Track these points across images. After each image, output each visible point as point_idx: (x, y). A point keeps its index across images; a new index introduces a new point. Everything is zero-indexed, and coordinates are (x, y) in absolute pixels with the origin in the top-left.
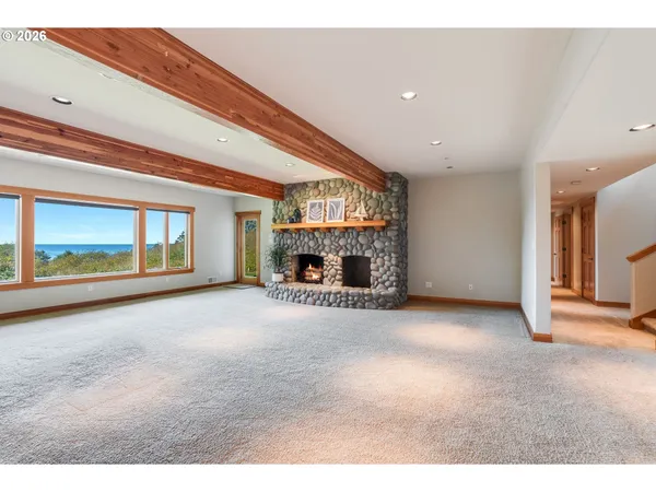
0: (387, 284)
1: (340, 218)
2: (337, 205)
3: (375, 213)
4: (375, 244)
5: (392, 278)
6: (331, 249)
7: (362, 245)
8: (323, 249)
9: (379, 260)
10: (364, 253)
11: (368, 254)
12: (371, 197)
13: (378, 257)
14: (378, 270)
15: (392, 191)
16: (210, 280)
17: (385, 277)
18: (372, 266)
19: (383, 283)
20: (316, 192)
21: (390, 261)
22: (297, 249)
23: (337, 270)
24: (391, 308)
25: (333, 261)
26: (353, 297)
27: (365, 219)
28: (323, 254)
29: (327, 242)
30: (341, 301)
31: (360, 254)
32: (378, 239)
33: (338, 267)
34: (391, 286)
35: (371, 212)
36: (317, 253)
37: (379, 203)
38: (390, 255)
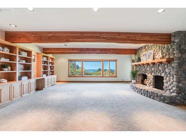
0: (171, 91)
1: (151, 59)
2: (151, 54)
3: (166, 55)
4: (166, 70)
5: (174, 88)
6: (149, 72)
7: (160, 71)
8: (147, 72)
9: (168, 78)
10: (161, 74)
11: (163, 75)
12: (164, 48)
13: (167, 77)
14: (167, 83)
15: (174, 42)
16: (122, 80)
17: (170, 87)
18: (164, 81)
19: (170, 90)
20: (145, 50)
21: (173, 79)
22: (140, 72)
23: (151, 81)
24: (168, 103)
25: (150, 77)
26: (150, 93)
27: (161, 58)
28: (147, 74)
29: (148, 69)
30: (145, 94)
31: (159, 75)
32: (167, 67)
33: (152, 80)
34: (174, 92)
35: (164, 55)
36: (145, 74)
37: (168, 50)
38: (173, 76)
